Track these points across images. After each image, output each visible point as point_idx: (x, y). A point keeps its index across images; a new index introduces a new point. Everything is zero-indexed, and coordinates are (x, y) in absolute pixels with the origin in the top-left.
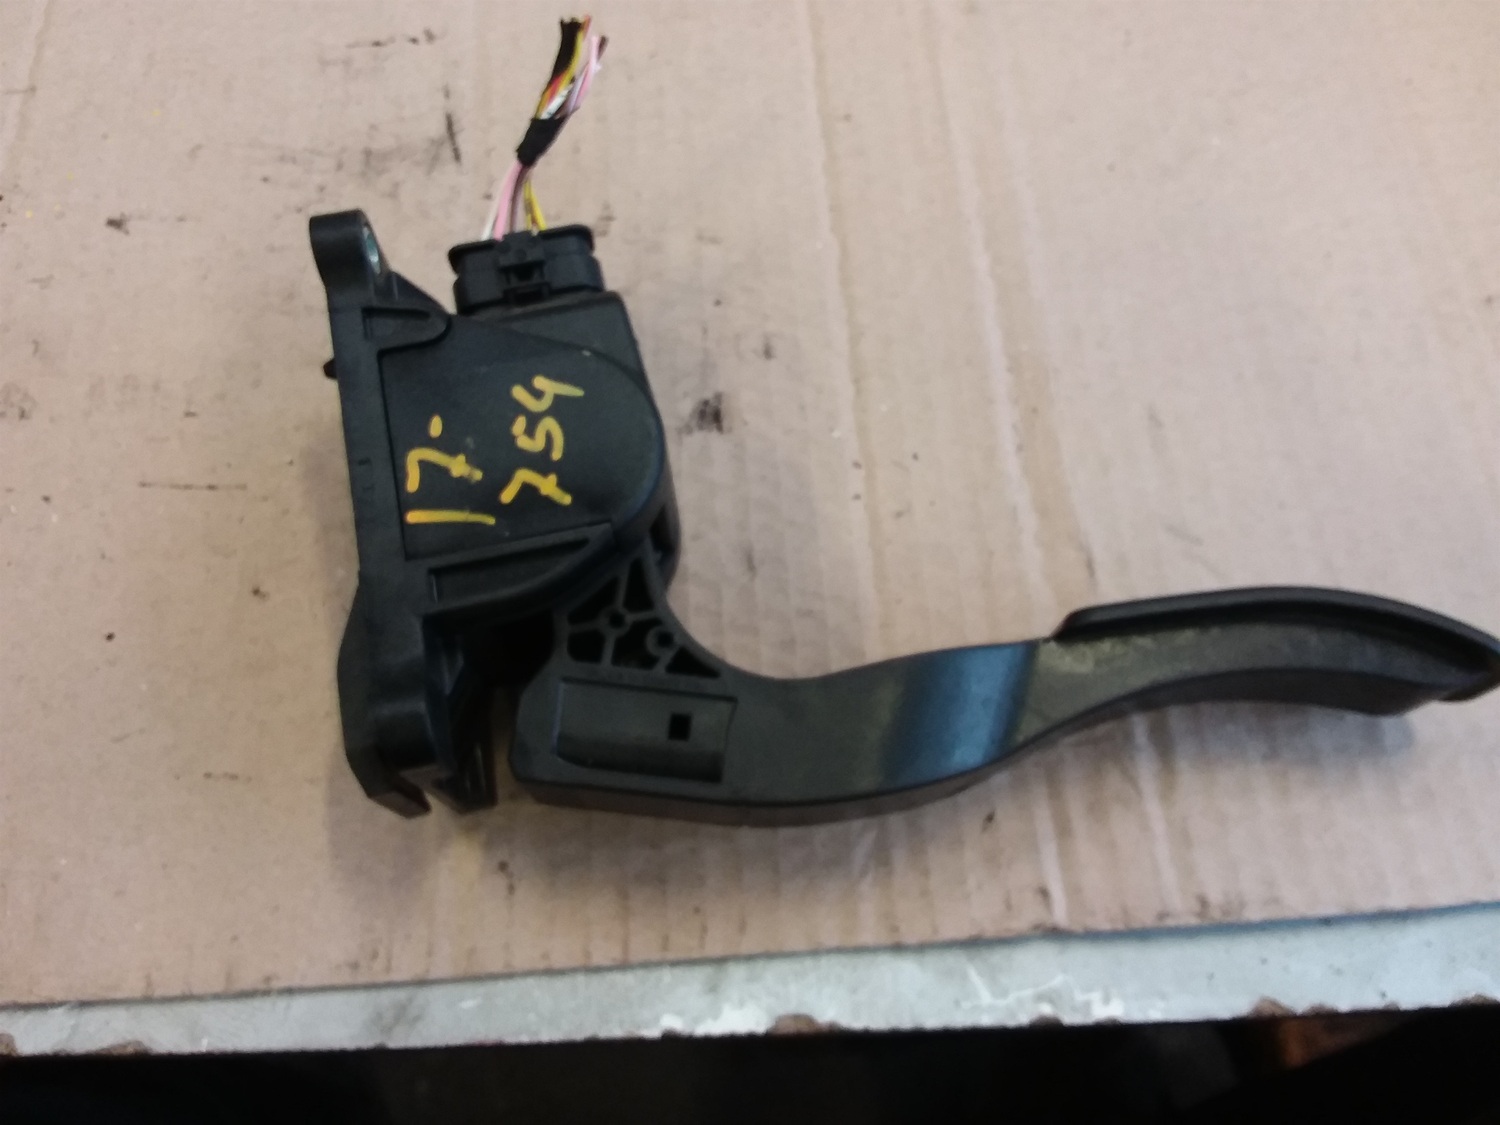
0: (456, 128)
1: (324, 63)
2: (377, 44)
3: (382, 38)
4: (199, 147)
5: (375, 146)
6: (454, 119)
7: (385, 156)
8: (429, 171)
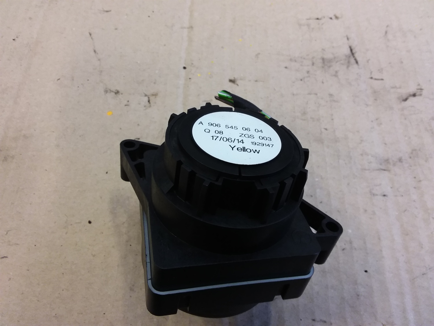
0: (354, 51)
1: (300, 25)
2: (318, 19)
3: (319, 17)
4: (259, 54)
5: (325, 57)
6: (352, 48)
7: (330, 61)
8: (348, 67)
